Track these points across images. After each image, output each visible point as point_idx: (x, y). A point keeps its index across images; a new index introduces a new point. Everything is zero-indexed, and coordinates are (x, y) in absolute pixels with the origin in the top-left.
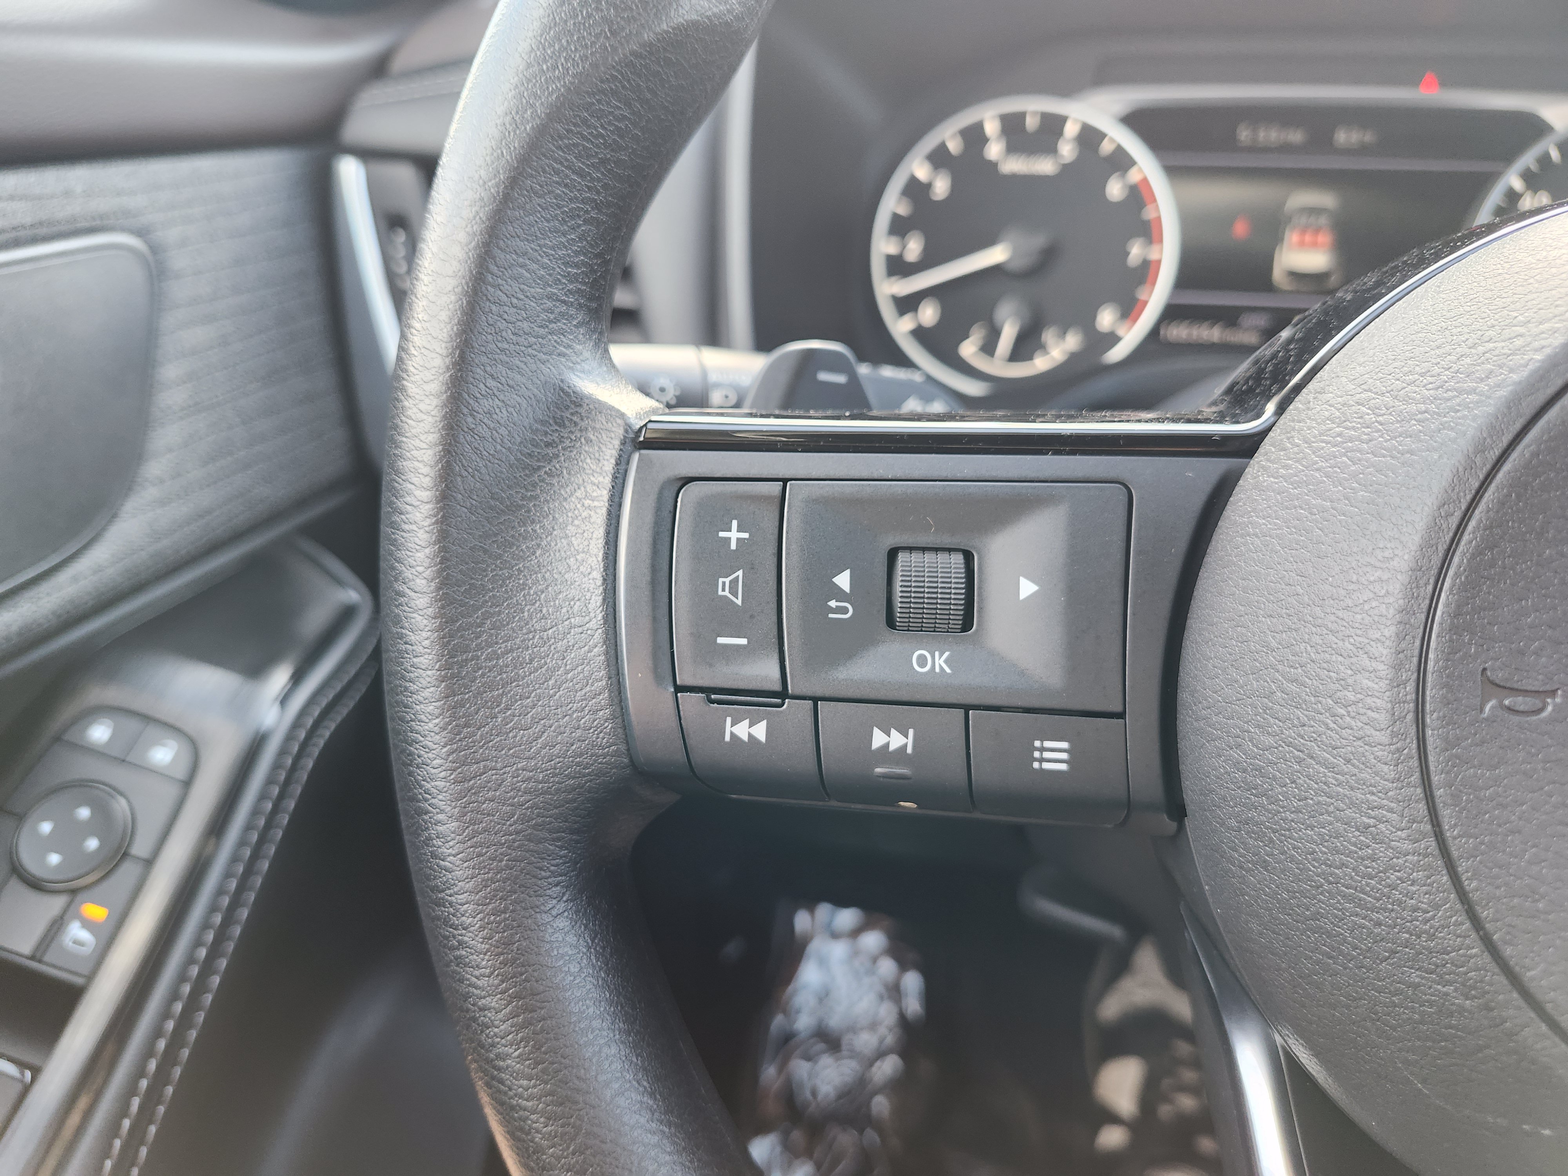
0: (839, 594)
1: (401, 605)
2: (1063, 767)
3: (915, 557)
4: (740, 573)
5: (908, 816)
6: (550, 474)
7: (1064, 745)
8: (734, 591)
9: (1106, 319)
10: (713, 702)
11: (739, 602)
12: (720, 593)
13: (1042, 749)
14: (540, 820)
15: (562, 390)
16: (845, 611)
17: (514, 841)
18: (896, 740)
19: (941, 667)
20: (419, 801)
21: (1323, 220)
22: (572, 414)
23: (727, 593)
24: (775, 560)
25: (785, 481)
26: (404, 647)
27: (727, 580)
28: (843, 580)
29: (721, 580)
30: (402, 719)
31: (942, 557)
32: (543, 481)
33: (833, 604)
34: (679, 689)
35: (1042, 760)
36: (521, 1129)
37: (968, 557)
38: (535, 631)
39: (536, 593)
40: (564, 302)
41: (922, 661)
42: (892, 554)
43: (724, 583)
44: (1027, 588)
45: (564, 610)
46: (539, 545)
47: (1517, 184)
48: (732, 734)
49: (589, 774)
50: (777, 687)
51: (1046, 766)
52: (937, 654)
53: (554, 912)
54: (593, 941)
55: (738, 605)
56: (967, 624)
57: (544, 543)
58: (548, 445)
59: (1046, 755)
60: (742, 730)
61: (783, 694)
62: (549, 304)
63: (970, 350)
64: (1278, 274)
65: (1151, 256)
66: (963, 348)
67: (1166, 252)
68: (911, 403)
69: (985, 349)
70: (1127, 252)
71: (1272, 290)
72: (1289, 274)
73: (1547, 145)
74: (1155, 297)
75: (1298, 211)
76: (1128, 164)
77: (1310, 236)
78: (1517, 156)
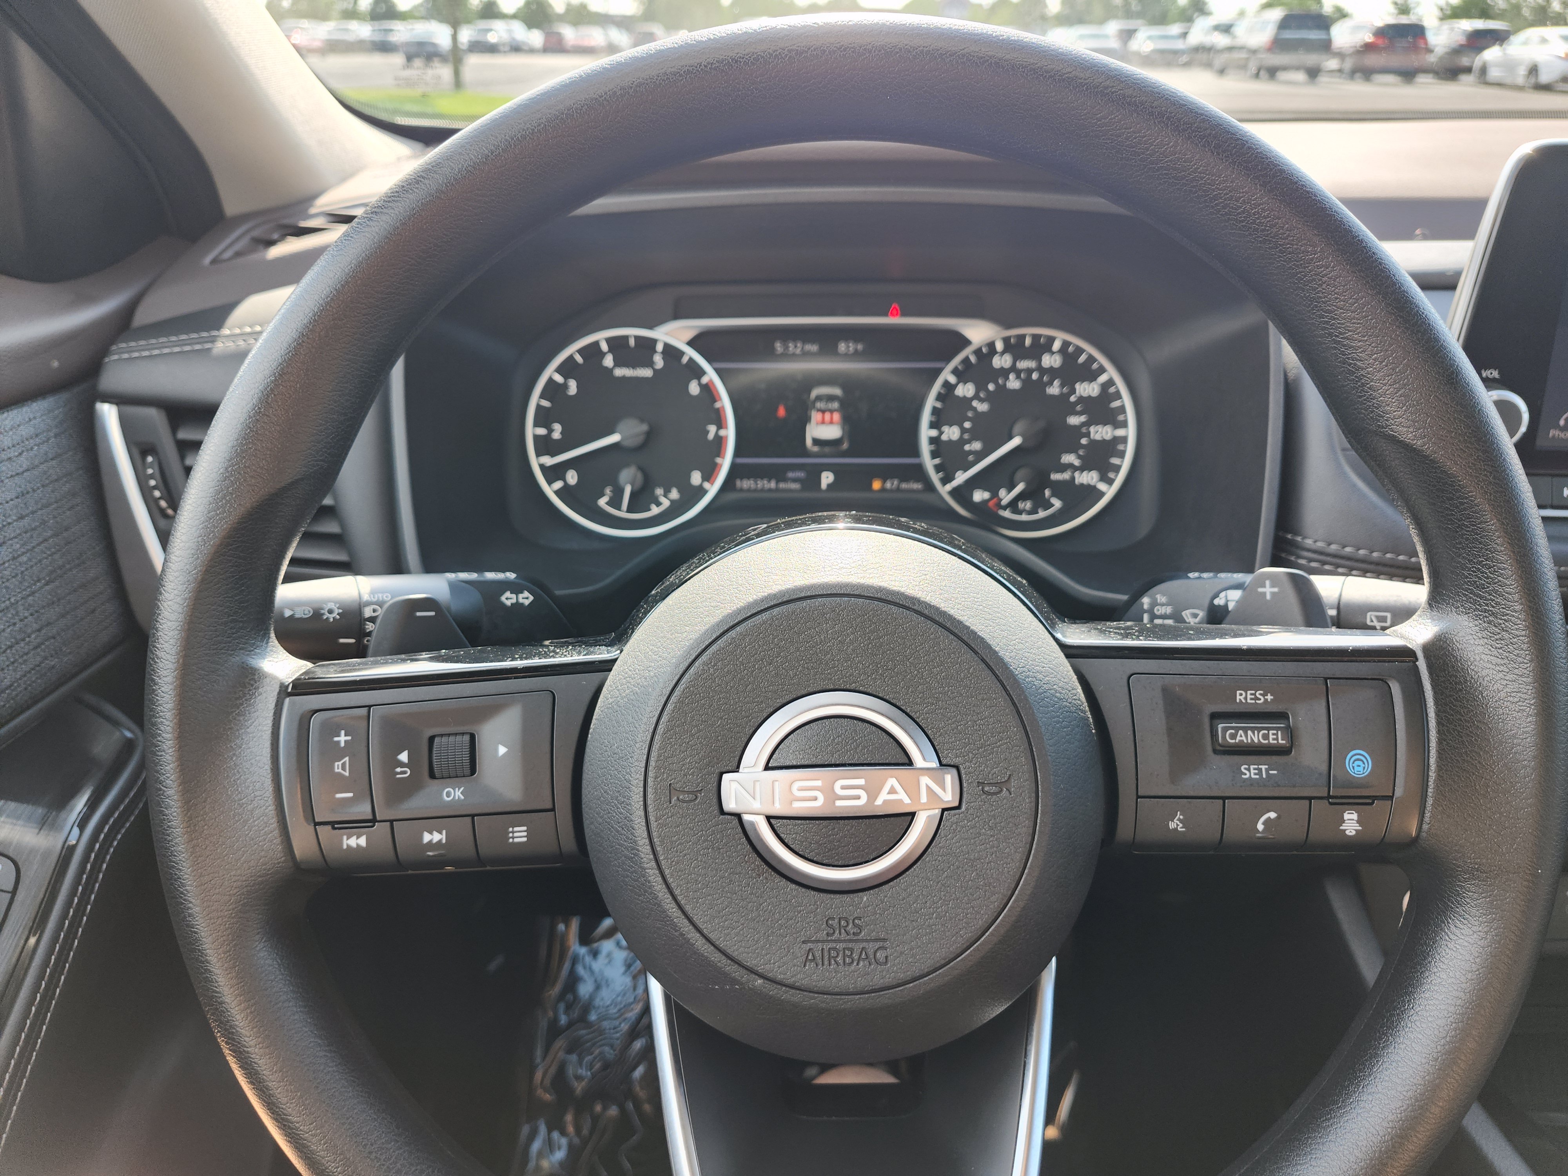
0: (402, 765)
1: (159, 795)
2: (525, 839)
3: (444, 739)
4: (347, 759)
5: (450, 874)
6: (238, 715)
7: (525, 828)
8: (344, 768)
10: (336, 829)
11: (347, 774)
12: (336, 770)
13: (513, 832)
14: (246, 901)
15: (243, 667)
16: (405, 772)
17: (232, 914)
18: (436, 837)
19: (458, 795)
20: (177, 898)
21: (836, 405)
22: (250, 680)
23: (340, 770)
24: (366, 749)
25: (370, 707)
26: (162, 817)
27: (340, 763)
28: (404, 757)
29: (336, 764)
30: (164, 856)
31: (459, 738)
32: (235, 719)
33: (399, 770)
34: (316, 824)
35: (513, 838)
36: (246, 1063)
37: (472, 737)
38: (235, 801)
39: (234, 781)
40: (241, 622)
41: (448, 795)
42: (431, 739)
43: (338, 765)
44: (502, 750)
45: (250, 788)
46: (234, 754)
47: (952, 379)
48: (348, 845)
49: (271, 874)
50: (370, 817)
51: (516, 840)
52: (457, 789)
53: (258, 948)
54: (281, 961)
55: (346, 777)
56: (473, 771)
57: (237, 753)
58: (237, 699)
59: (516, 835)
60: (353, 842)
61: (374, 821)
62: (232, 625)
63: (607, 503)
64: (809, 442)
65: (722, 433)
66: (602, 502)
67: (730, 433)
68: (508, 594)
69: (615, 502)
70: (708, 432)
71: (805, 453)
72: (816, 442)
73: (967, 352)
74: (726, 463)
75: (819, 398)
76: (699, 373)
77: (827, 416)
78: (949, 360)
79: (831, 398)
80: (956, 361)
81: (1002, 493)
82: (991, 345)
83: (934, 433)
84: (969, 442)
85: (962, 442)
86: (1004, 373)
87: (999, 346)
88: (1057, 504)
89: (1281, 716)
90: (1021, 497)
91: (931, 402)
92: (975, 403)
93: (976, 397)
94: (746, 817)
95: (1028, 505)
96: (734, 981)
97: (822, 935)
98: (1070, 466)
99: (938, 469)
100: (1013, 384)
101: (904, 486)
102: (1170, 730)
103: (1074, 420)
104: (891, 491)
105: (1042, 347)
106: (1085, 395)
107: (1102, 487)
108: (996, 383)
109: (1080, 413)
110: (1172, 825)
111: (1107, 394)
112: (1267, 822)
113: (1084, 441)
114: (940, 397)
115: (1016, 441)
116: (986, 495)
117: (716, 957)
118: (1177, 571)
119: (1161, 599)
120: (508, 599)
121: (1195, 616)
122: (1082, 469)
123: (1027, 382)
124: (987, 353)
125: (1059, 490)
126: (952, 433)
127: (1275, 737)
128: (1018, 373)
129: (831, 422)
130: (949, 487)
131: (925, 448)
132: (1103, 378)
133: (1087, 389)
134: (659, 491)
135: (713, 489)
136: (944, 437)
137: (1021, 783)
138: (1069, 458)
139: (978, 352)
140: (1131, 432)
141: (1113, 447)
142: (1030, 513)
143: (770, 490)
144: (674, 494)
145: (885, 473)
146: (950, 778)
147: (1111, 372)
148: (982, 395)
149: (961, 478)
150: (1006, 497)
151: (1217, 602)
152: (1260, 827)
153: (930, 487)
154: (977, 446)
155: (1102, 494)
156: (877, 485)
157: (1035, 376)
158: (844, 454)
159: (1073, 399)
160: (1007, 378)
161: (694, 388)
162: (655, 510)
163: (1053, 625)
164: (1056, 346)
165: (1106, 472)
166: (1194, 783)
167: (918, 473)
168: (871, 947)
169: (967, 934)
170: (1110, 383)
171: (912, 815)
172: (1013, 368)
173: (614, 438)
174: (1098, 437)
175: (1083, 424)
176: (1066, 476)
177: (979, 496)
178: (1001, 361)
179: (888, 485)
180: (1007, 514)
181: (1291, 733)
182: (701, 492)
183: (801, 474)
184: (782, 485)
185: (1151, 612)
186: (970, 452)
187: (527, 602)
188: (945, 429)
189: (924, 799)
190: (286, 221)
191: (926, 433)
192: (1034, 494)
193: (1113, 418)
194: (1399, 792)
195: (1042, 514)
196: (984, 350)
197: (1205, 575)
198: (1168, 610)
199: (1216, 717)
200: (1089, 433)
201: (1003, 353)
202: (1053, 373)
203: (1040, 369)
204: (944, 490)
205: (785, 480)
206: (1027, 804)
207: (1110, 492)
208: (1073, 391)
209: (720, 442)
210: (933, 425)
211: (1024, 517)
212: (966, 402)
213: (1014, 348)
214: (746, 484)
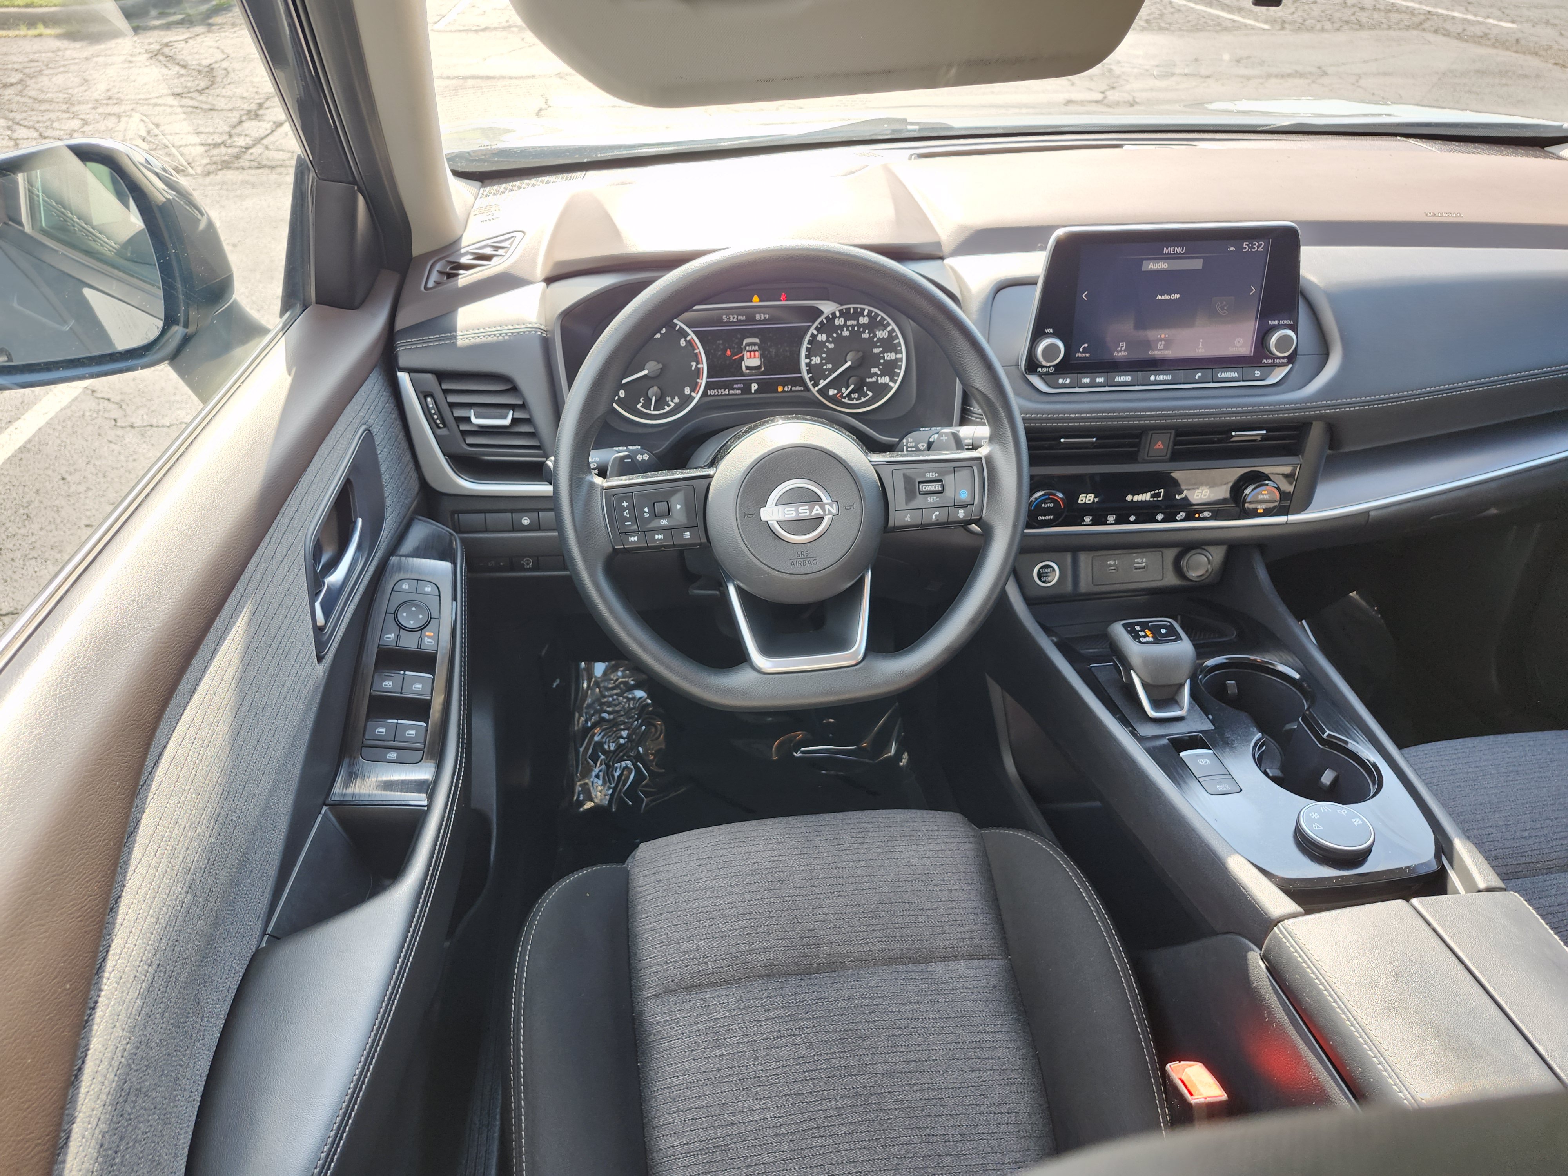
2: (689, 537)
3: (658, 503)
5: (666, 553)
7: (689, 533)
9: (687, 391)
10: (626, 534)
16: (647, 515)
18: (661, 537)
19: (666, 522)
21: (757, 348)
34: (619, 533)
37: (667, 502)
41: (662, 522)
42: (654, 503)
44: (679, 507)
47: (815, 332)
48: (631, 541)
50: (637, 530)
51: (686, 538)
52: (665, 520)
56: (669, 514)
59: (686, 535)
60: (632, 539)
61: (639, 531)
63: (641, 406)
64: (744, 368)
65: (699, 366)
66: (639, 406)
67: (704, 366)
68: (639, 455)
69: (647, 406)
70: (692, 366)
71: (743, 375)
72: (748, 368)
73: (822, 318)
74: (703, 381)
75: (748, 344)
76: (685, 335)
77: (752, 353)
78: (813, 322)
79: (754, 344)
80: (817, 323)
81: (843, 390)
82: (834, 314)
83: (808, 361)
84: (825, 364)
85: (822, 364)
86: (841, 327)
87: (838, 314)
88: (870, 394)
89: (940, 481)
90: (852, 392)
91: (805, 345)
92: (827, 344)
93: (827, 341)
94: (769, 522)
95: (856, 395)
96: (768, 573)
97: (796, 557)
98: (876, 374)
99: (811, 379)
100: (846, 333)
101: (794, 389)
102: (905, 488)
103: (876, 351)
104: (787, 392)
105: (858, 314)
106: (881, 337)
107: (891, 384)
108: (837, 333)
109: (879, 347)
110: (906, 519)
111: (891, 336)
112: (936, 516)
113: (882, 361)
114: (810, 342)
115: (849, 364)
116: (836, 392)
117: (763, 566)
118: (916, 428)
119: (910, 440)
120: (640, 457)
121: (923, 446)
122: (881, 376)
123: (852, 332)
124: (831, 318)
125: (871, 386)
126: (816, 360)
127: (937, 487)
128: (847, 327)
129: (755, 357)
130: (817, 388)
131: (804, 369)
132: (889, 328)
133: (882, 334)
134: (668, 399)
135: (697, 397)
136: (813, 362)
137: (857, 505)
138: (875, 370)
139: (827, 318)
140: (904, 356)
141: (895, 363)
142: (857, 399)
143: (725, 395)
144: (677, 400)
145: (784, 382)
146: (835, 505)
147: (893, 325)
148: (831, 339)
149: (823, 383)
150: (845, 392)
151: (931, 440)
152: (934, 517)
153: (807, 389)
154: (829, 366)
155: (892, 388)
156: (780, 389)
157: (856, 328)
158: (763, 374)
159: (875, 339)
160: (842, 330)
161: (683, 343)
162: (667, 409)
163: (867, 454)
164: (866, 313)
165: (893, 376)
166: (914, 504)
167: (801, 381)
168: (812, 560)
169: (842, 553)
170: (893, 330)
171: (823, 518)
172: (845, 325)
173: (645, 372)
174: (889, 359)
175: (881, 352)
176: (874, 379)
177: (832, 392)
178: (839, 322)
179: (786, 389)
180: (846, 401)
181: (943, 486)
182: (690, 398)
183: (741, 386)
184: (731, 392)
185: (906, 445)
186: (826, 370)
187: (646, 459)
188: (813, 358)
189: (827, 512)
190: (451, 259)
191: (804, 361)
192: (858, 390)
193: (895, 349)
194: (976, 502)
195: (863, 400)
196: (831, 316)
197: (927, 429)
198: (913, 444)
199: (920, 482)
200: (884, 356)
201: (839, 318)
202: (865, 326)
203: (858, 325)
204: (814, 390)
205: (733, 389)
206: (859, 511)
207: (895, 387)
208: (875, 335)
209: (698, 371)
210: (807, 357)
211: (855, 402)
212: (823, 343)
213: (845, 314)
214: (712, 392)
